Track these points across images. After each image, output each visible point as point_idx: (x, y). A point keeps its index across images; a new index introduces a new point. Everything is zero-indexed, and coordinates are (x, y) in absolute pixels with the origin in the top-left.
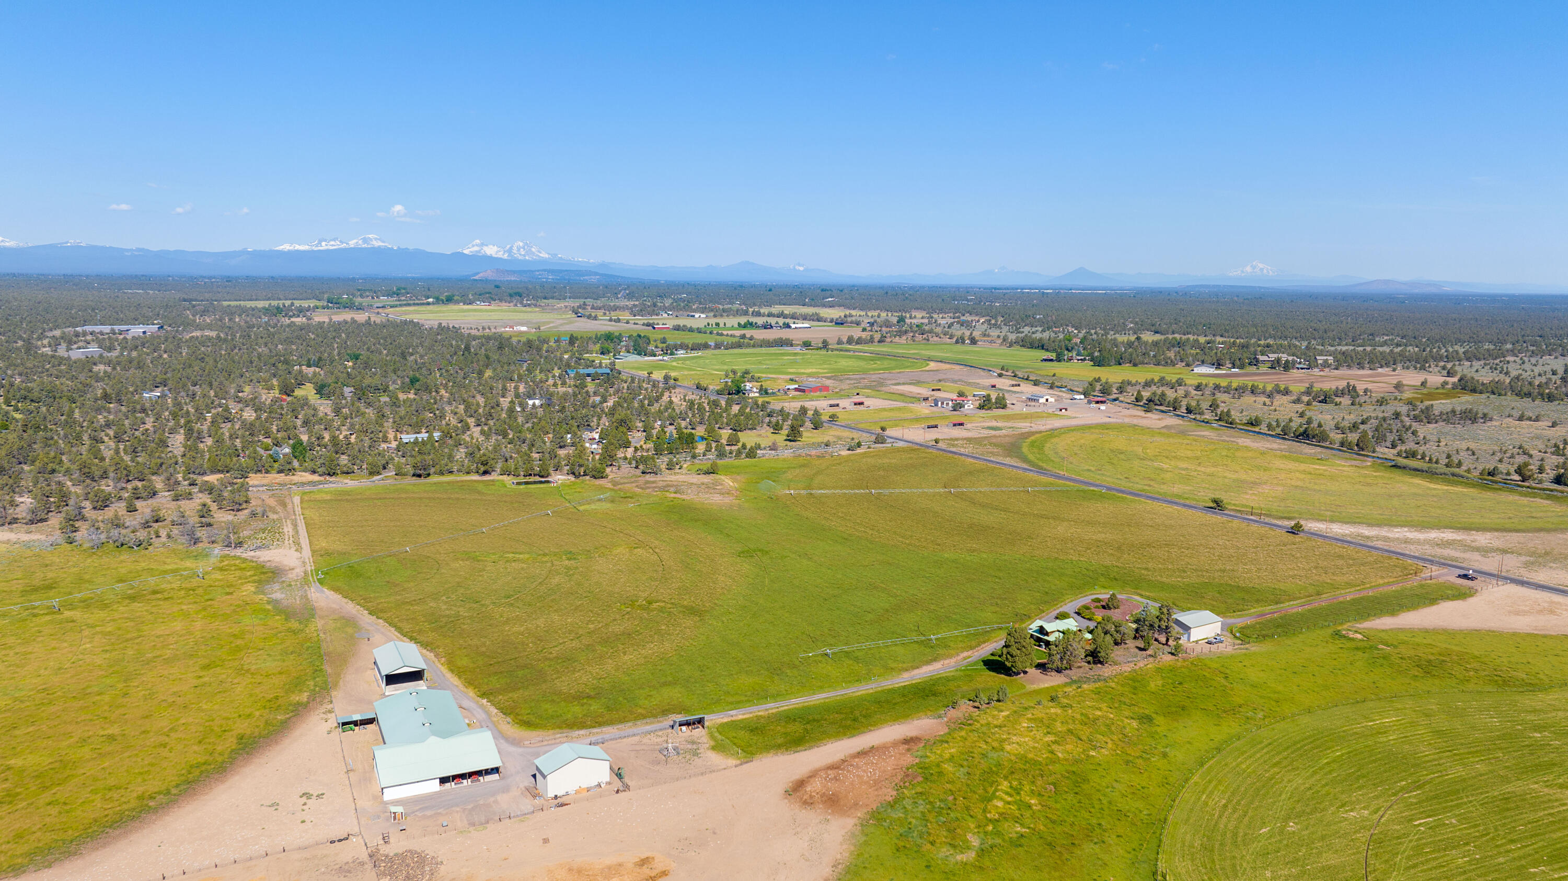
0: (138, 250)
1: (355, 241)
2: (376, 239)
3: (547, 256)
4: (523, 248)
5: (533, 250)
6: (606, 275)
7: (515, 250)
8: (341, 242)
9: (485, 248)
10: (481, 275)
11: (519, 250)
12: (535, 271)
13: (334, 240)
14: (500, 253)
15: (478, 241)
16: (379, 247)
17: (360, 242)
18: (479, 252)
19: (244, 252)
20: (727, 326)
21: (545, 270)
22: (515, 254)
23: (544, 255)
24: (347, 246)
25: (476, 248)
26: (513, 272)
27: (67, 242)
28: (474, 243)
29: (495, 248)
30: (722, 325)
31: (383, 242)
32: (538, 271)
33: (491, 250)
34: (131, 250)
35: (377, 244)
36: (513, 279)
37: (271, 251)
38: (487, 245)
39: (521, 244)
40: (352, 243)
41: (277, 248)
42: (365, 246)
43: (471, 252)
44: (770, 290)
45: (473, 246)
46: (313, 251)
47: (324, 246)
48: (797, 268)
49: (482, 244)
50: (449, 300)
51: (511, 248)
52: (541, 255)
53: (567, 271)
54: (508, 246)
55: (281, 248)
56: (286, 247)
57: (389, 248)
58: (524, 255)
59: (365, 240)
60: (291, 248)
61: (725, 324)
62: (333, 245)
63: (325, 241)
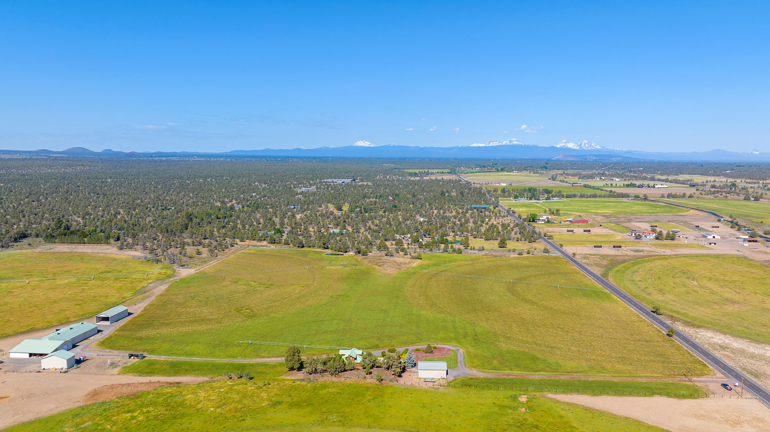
0: (416, 147)
1: (506, 142)
2: (515, 141)
3: (600, 147)
4: (588, 144)
5: (593, 144)
6: (625, 157)
7: (583, 145)
8: (499, 142)
9: (568, 144)
10: (556, 157)
11: (585, 145)
12: (586, 155)
13: (496, 141)
14: (575, 146)
15: (564, 141)
16: (516, 144)
17: (508, 142)
18: (565, 146)
19: (457, 147)
20: (617, 186)
21: (592, 155)
22: (583, 147)
23: (598, 147)
24: (502, 144)
25: (563, 144)
26: (573, 156)
27: (391, 145)
28: (562, 142)
29: (573, 144)
30: (614, 185)
31: (518, 142)
32: (588, 155)
33: (571, 145)
34: (413, 147)
35: (515, 143)
36: (572, 159)
37: (468, 147)
38: (569, 143)
39: (586, 142)
40: (504, 143)
41: (471, 146)
42: (510, 144)
43: (561, 146)
44: (702, 166)
45: (562, 143)
46: (486, 146)
47: (491, 144)
48: (754, 152)
49: (566, 142)
50: (502, 170)
51: (581, 144)
52: (597, 147)
53: (604, 155)
54: (580, 143)
55: (472, 145)
56: (475, 145)
57: (520, 145)
58: (588, 147)
59: (510, 141)
60: (477, 145)
61: (616, 185)
62: (495, 144)
63: (492, 142)
